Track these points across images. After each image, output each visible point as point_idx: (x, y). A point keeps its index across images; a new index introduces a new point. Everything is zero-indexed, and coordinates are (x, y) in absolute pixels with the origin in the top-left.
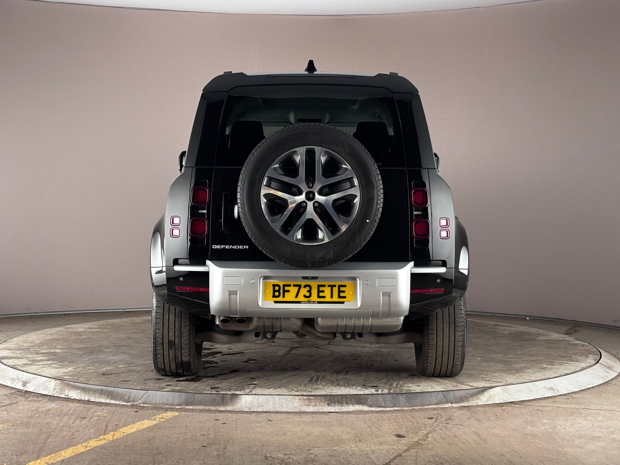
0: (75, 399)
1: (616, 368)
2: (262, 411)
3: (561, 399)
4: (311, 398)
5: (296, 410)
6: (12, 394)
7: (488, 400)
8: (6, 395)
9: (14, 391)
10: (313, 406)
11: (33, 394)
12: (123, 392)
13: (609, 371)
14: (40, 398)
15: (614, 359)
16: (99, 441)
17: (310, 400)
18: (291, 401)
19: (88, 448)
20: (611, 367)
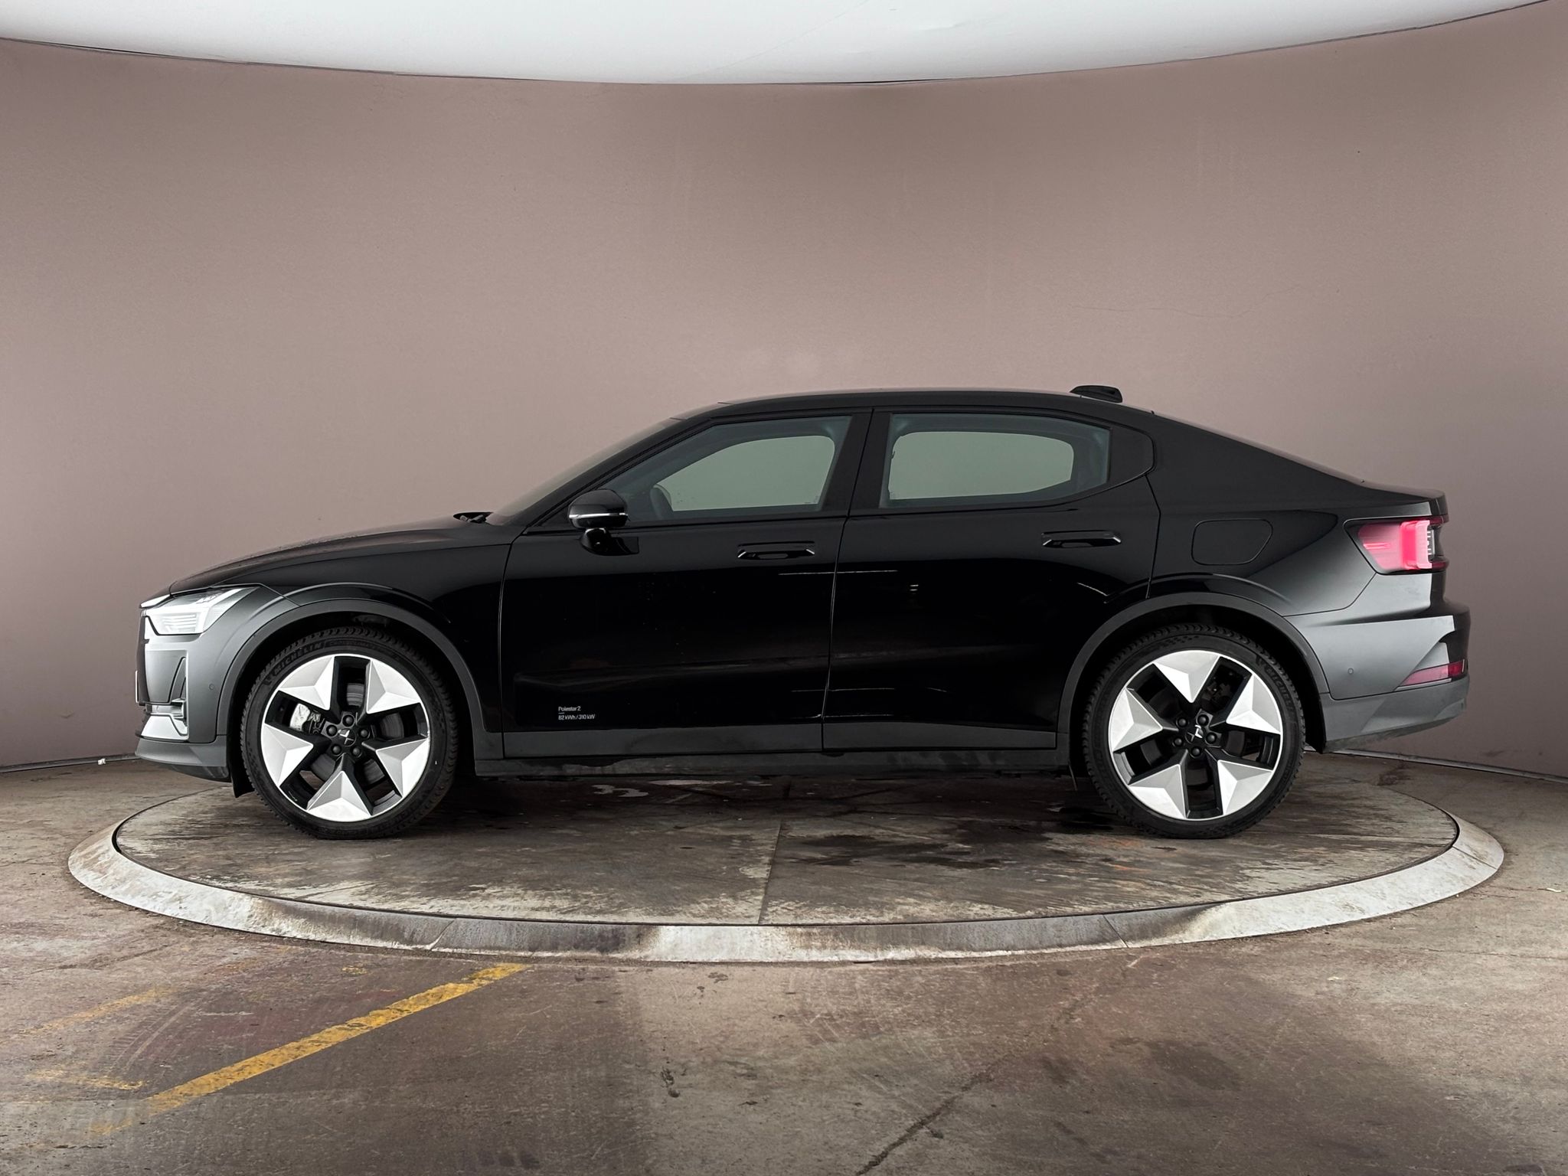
0: (294, 938)
1: (1492, 860)
2: (705, 960)
3: (1367, 927)
4: (815, 930)
5: (780, 960)
6: (157, 927)
7: (1206, 932)
8: (143, 931)
9: (162, 921)
10: (819, 949)
11: (203, 927)
12: (400, 920)
13: (1475, 866)
14: (220, 937)
15: (1487, 837)
16: (345, 1029)
17: (809, 934)
18: (770, 938)
19: (324, 1046)
20: (1480, 857)
